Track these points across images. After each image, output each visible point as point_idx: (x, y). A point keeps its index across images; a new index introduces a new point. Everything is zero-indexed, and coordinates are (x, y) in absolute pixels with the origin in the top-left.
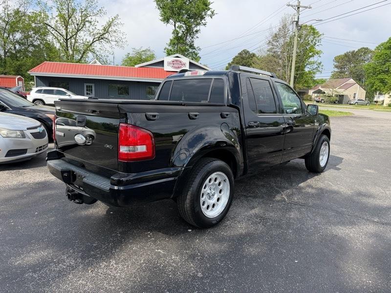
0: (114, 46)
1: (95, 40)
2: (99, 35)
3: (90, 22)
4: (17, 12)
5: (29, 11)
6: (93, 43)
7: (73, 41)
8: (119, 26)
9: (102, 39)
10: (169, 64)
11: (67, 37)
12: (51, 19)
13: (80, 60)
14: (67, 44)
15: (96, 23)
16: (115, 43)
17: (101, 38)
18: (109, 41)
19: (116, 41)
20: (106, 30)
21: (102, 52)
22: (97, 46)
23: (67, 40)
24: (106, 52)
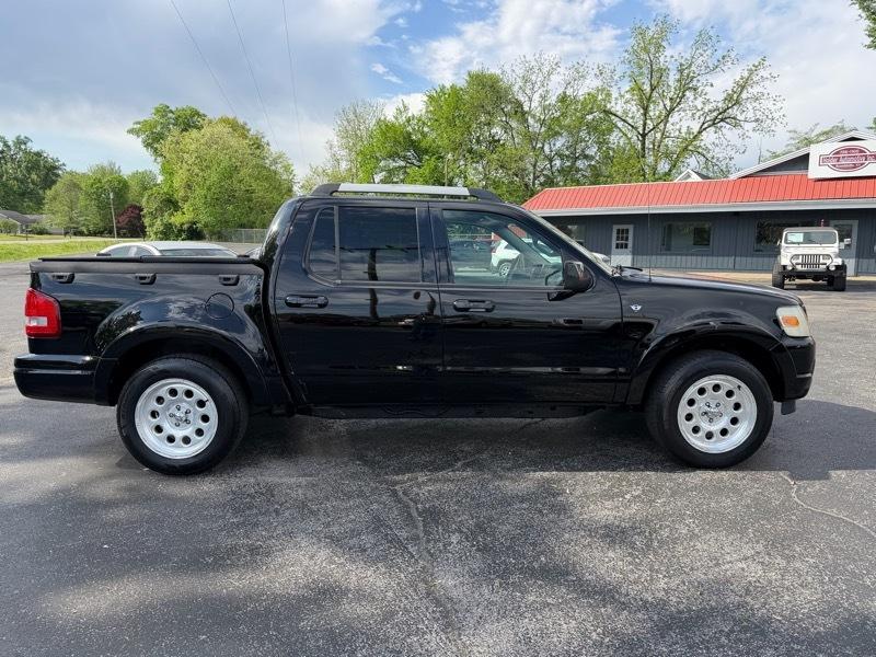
0: (751, 134)
1: (706, 125)
2: (715, 114)
3: (695, 90)
4: (563, 99)
5: (580, 93)
6: (700, 132)
7: (659, 135)
8: (767, 83)
9: (722, 120)
10: (824, 160)
11: (644, 129)
12: (616, 99)
13: (668, 174)
14: (643, 144)
15: (708, 89)
16: (754, 124)
17: (720, 118)
18: (736, 123)
19: (757, 120)
20: (733, 100)
21: (717, 150)
22: (709, 137)
23: (644, 136)
24: (729, 148)
